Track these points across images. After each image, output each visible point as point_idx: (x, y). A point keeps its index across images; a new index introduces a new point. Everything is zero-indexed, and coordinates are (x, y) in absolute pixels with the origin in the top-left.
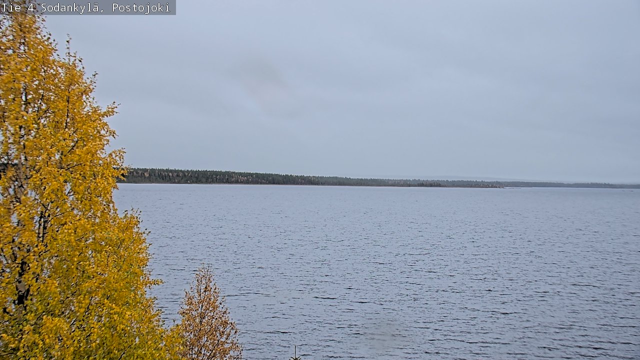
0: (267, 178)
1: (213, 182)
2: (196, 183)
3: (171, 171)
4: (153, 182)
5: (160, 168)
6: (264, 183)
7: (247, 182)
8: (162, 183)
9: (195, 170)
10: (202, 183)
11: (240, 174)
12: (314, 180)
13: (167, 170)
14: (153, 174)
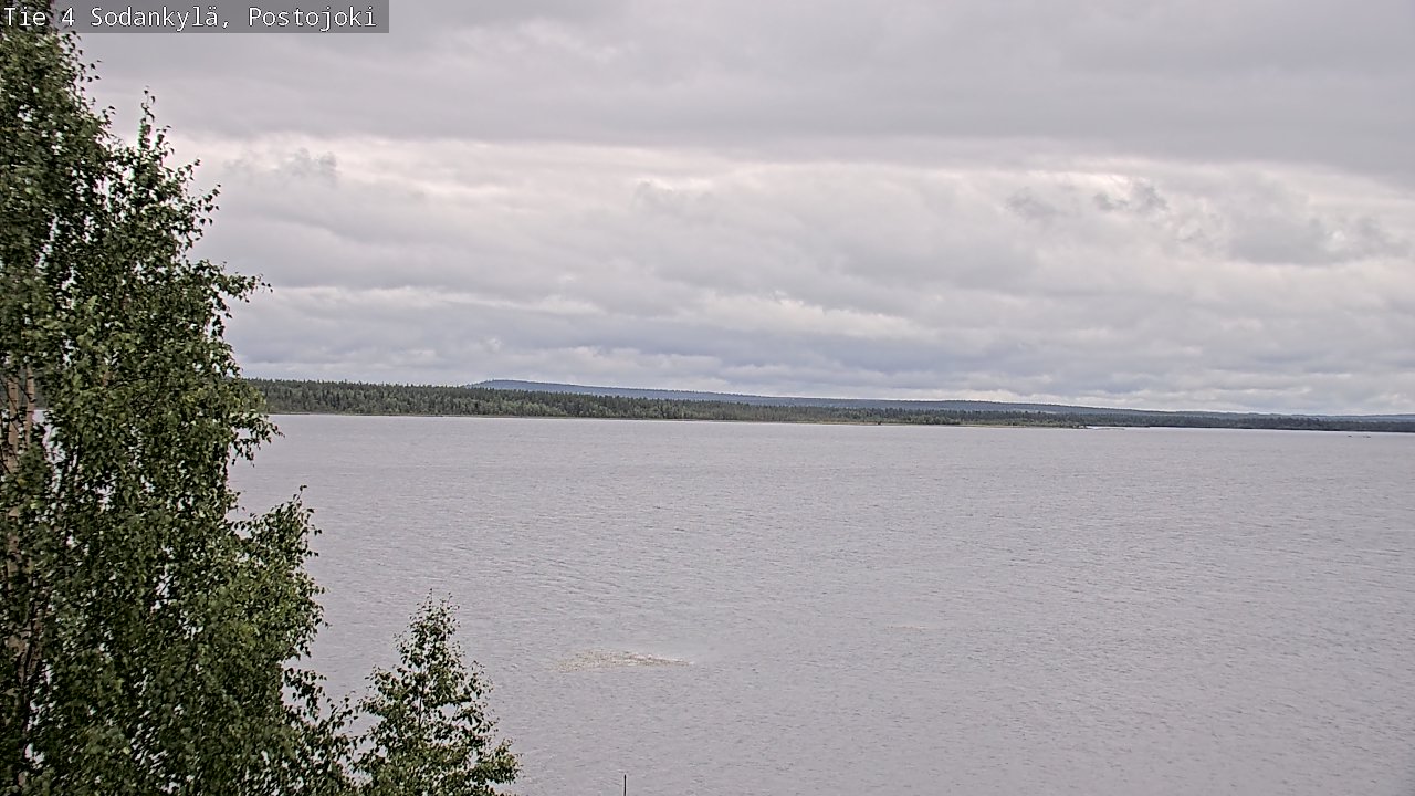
0: (565, 404)
1: (443, 411)
2: (407, 412)
3: (351, 386)
4: (311, 411)
5: (326, 381)
6: (557, 416)
7: (521, 413)
8: (331, 413)
9: (405, 385)
10: (419, 412)
11: (506, 395)
12: (668, 409)
13: (343, 386)
14: (311, 392)
